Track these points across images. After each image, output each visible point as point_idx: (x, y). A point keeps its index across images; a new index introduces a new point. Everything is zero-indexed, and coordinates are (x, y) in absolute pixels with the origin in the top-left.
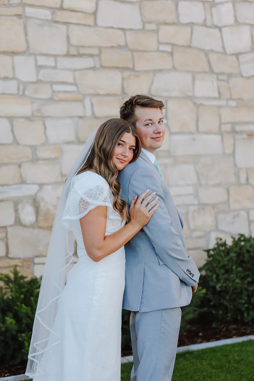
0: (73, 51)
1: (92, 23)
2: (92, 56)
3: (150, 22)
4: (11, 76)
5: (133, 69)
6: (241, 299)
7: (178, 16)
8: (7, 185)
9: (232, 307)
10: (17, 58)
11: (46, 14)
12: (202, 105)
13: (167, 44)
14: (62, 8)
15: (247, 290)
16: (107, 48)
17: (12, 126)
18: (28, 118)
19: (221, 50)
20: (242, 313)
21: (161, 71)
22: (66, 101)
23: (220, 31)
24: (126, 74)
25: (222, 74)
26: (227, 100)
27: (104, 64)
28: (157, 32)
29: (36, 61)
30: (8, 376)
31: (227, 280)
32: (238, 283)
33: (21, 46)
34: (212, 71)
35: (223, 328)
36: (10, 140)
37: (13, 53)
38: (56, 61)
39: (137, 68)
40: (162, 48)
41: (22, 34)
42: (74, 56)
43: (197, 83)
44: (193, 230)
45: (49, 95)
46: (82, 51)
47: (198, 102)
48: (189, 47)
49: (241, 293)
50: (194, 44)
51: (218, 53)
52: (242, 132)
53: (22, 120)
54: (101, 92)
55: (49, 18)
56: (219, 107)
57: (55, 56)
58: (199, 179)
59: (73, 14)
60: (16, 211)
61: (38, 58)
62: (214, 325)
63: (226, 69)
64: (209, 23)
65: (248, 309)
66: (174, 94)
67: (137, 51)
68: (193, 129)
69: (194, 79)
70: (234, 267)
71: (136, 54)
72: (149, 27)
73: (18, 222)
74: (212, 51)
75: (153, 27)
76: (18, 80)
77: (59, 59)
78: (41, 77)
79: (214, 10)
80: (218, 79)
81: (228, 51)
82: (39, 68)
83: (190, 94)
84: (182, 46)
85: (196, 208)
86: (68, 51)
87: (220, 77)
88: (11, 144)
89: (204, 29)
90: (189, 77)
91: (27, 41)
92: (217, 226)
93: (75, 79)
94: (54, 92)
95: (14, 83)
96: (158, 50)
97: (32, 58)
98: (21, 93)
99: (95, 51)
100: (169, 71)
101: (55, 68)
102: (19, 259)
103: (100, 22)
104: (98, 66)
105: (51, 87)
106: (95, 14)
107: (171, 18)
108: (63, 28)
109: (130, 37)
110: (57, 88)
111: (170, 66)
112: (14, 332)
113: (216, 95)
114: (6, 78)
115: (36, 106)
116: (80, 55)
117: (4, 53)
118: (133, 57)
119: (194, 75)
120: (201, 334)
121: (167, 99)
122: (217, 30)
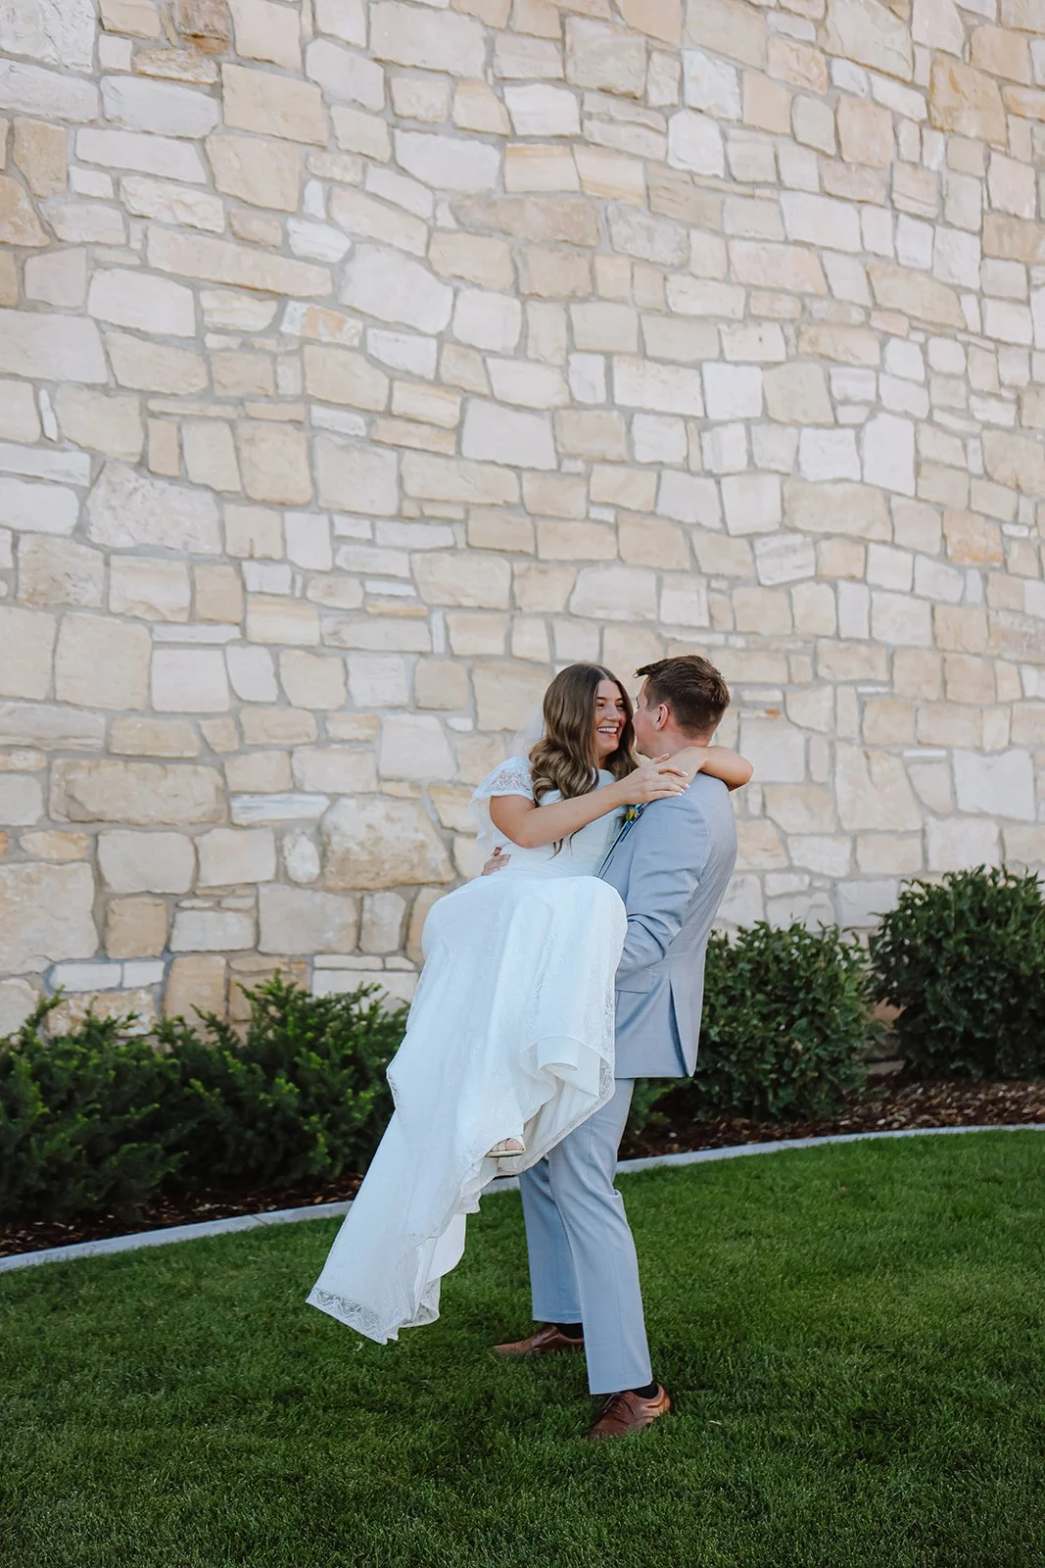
0: (410, 510)
1: (452, 453)
2: (449, 522)
3: (574, 457)
4: (277, 555)
5: (535, 557)
6: (763, 1061)
7: (631, 444)
8: (263, 793)
9: (743, 1078)
10: (291, 517)
11: (357, 424)
12: (674, 640)
13: (606, 505)
14: (388, 414)
15: (773, 1042)
16: (479, 505)
17: (277, 666)
18: (308, 649)
19: (718, 525)
20: (763, 1093)
21: (592, 563)
22: (394, 616)
23: (718, 483)
24: (520, 566)
25: (718, 576)
26: (727, 634)
27: (474, 542)
28: (586, 477)
29: (332, 524)
30: (275, 1210)
31: (732, 1019)
32: (755, 1027)
33: (301, 490)
34: (697, 570)
35: (720, 1123)
36: (271, 694)
37: (283, 506)
38: (373, 529)
39: (542, 556)
40: (595, 513)
41: (303, 462)
42: (411, 519)
43: (666, 593)
45: (357, 603)
46: (429, 511)
47: (667, 635)
48: (653, 514)
49: (762, 1049)
50: (663, 509)
51: (710, 530)
52: (755, 705)
53: (299, 653)
54: (466, 602)
55: (363, 433)
56: (711, 648)
57: (373, 518)
59: (411, 427)
60: (279, 850)
61: (337, 519)
62: (700, 1116)
63: (728, 567)
64: (694, 466)
65: (776, 1084)
66: (618, 615)
67: (543, 517)
69: (660, 584)
70: (748, 993)
71: (541, 524)
72: (569, 466)
73: (283, 875)
74: (699, 525)
75: (578, 466)
76: (292, 564)
77: (379, 524)
78: (340, 562)
79: (706, 436)
80: (709, 587)
81: (733, 529)
82: (338, 540)
83: (652, 616)
84: (638, 512)
86: (400, 509)
87: (714, 584)
88: (273, 704)
89: (686, 477)
90: (650, 581)
91: (314, 482)
93: (411, 571)
94: (366, 594)
95: (284, 572)
96: (587, 518)
97: (324, 519)
98: (298, 594)
99: (457, 513)
100: (608, 564)
101: (371, 543)
102: (282, 955)
104: (462, 545)
105: (362, 584)
106: (458, 430)
107: (618, 450)
108: (391, 456)
109: (530, 486)
110: (373, 587)
111: (611, 555)
112: (291, 1113)
113: (705, 622)
114: (267, 560)
115: (329, 624)
116: (425, 519)
117: (266, 503)
118: (535, 527)
119: (660, 574)
120: (673, 1135)
121: (603, 625)
122: (711, 482)
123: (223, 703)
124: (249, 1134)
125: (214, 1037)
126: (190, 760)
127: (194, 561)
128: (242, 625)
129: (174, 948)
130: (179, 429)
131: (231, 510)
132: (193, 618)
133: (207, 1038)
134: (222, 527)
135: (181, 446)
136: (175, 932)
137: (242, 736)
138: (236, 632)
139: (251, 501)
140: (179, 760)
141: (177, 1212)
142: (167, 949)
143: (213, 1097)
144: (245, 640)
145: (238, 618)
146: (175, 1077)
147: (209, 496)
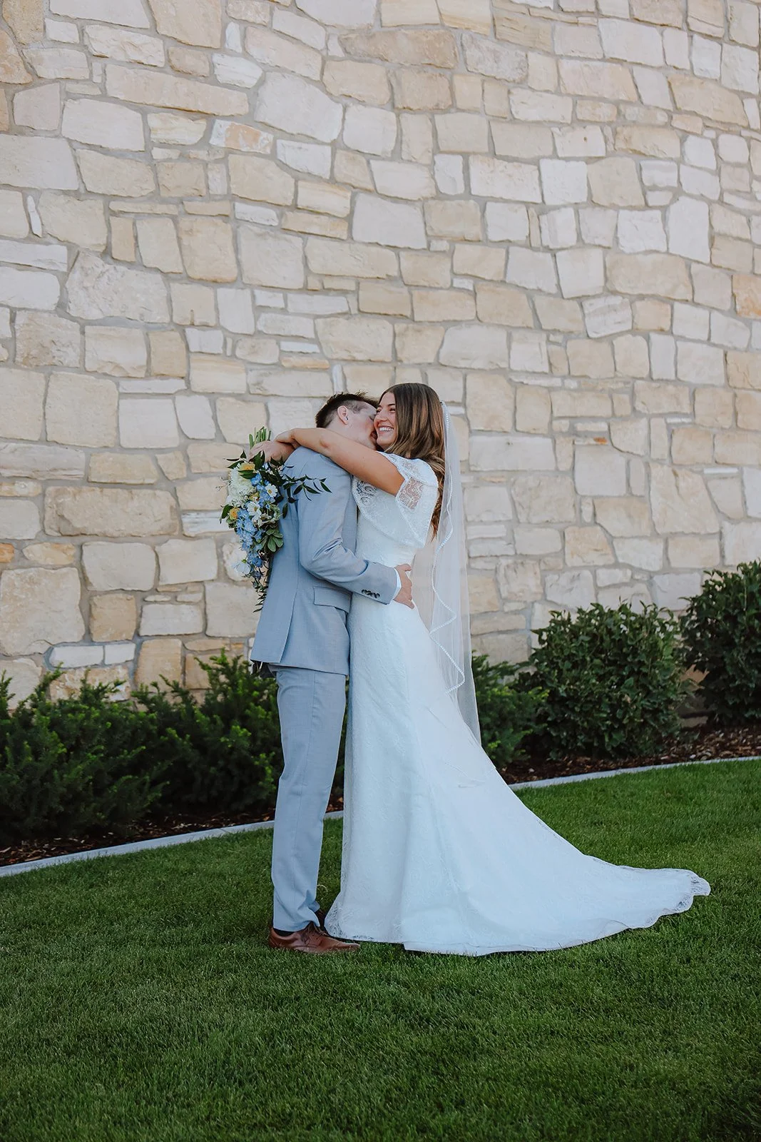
0: (314, 284)
1: (345, 235)
2: (344, 292)
3: (440, 238)
4: (212, 322)
5: (412, 319)
6: (600, 711)
7: (484, 227)
8: (206, 511)
9: (586, 724)
10: (222, 292)
11: (270, 216)
12: (522, 384)
13: (466, 276)
14: (295, 207)
15: (608, 696)
16: (368, 279)
17: (214, 409)
18: (238, 396)
19: (554, 290)
20: (601, 738)
21: (456, 323)
22: (303, 369)
23: (554, 256)
24: (400, 327)
25: (555, 331)
26: (564, 378)
27: (364, 308)
28: (451, 254)
29: (254, 297)
31: (577, 679)
32: (594, 685)
33: (229, 272)
34: (539, 327)
35: (568, 761)
36: (211, 433)
37: (216, 283)
38: (285, 299)
39: (416, 319)
40: (458, 283)
41: (230, 249)
42: (315, 291)
43: (514, 345)
44: (506, 600)
45: (275, 360)
46: (329, 284)
47: (516, 379)
48: (503, 282)
49: (600, 701)
50: (511, 278)
51: (549, 294)
52: (586, 435)
53: (231, 400)
54: (359, 356)
55: (275, 223)
56: (550, 389)
57: (285, 291)
58: (515, 512)
59: (313, 218)
60: (220, 556)
61: (257, 292)
62: (553, 756)
63: (563, 324)
64: (535, 243)
65: (611, 729)
66: (477, 365)
67: (418, 287)
68: (508, 426)
69: (509, 338)
70: (588, 659)
71: (415, 293)
72: (437, 245)
73: (223, 575)
74: (540, 291)
75: (443, 245)
76: (224, 329)
77: (291, 296)
78: (260, 328)
79: (544, 218)
80: (548, 341)
81: (567, 293)
82: (259, 309)
83: (504, 365)
84: (492, 281)
85: (510, 561)
86: (306, 283)
87: (552, 338)
88: (212, 440)
89: (529, 252)
90: (501, 336)
91: (238, 262)
92: (544, 594)
93: (316, 333)
94: (281, 351)
95: (218, 334)
96: (452, 287)
97: (247, 292)
98: (229, 353)
99: (351, 286)
100: (469, 323)
101: (284, 311)
102: (224, 638)
103: (357, 235)
104: (354, 311)
105: (278, 344)
106: (349, 218)
107: (474, 231)
108: (298, 241)
109: (407, 262)
110: (287, 346)
111: (472, 316)
113: (546, 369)
114: (205, 326)
115: (253, 377)
116: (326, 291)
117: (201, 281)
118: (411, 295)
119: (510, 331)
120: (532, 770)
121: (466, 373)
122: (549, 255)
123: (173, 439)
124: (213, 770)
125: (179, 700)
126: (150, 486)
127: (149, 328)
128: (186, 378)
129: (142, 633)
130: (134, 224)
131: (176, 287)
132: (149, 374)
133: (172, 700)
134: (170, 300)
135: (136, 238)
136: (143, 621)
137: (189, 466)
138: (181, 384)
139: (191, 280)
140: (141, 486)
141: (160, 830)
142: (137, 634)
143: (185, 743)
144: (189, 391)
145: (184, 373)
146: (154, 728)
147: (159, 276)
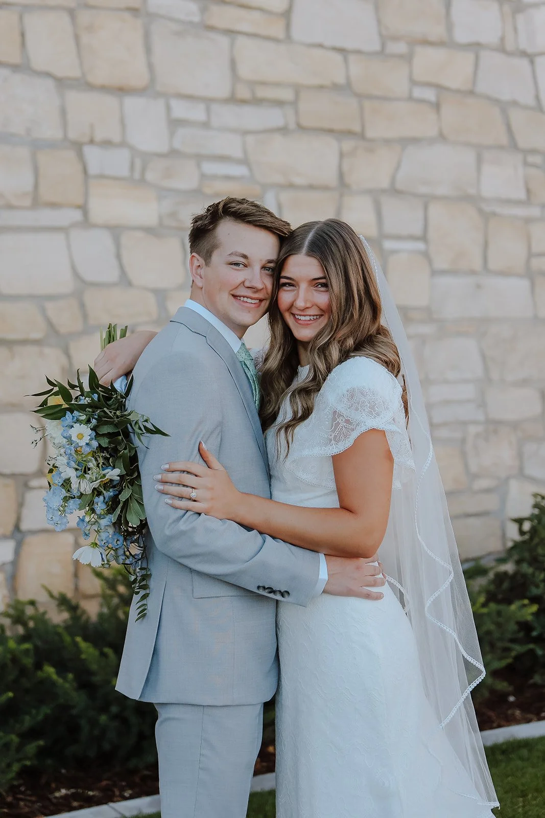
0: (243, 92)
1: (281, 35)
2: (279, 103)
3: (396, 39)
4: (116, 138)
5: (362, 136)
7: (450, 27)
10: (131, 103)
11: (190, 10)
12: (494, 214)
13: (428, 85)
16: (309, 87)
17: (118, 246)
18: (148, 230)
19: (531, 102)
21: (415, 141)
23: (532, 62)
24: (348, 145)
25: (534, 151)
26: (543, 207)
27: (305, 122)
28: (408, 58)
29: (168, 109)
33: (137, 74)
34: (513, 145)
36: (112, 275)
37: (121, 91)
38: (208, 111)
39: (370, 134)
40: (418, 93)
41: (140, 49)
42: (243, 102)
43: (485, 169)
44: (475, 477)
45: (194, 184)
46: (261, 93)
47: (487, 208)
48: (471, 93)
50: (481, 88)
51: (526, 108)
53: (139, 234)
54: (298, 181)
55: (196, 19)
56: (528, 221)
57: (208, 101)
58: (486, 369)
59: (243, 13)
61: (174, 103)
62: (536, 679)
63: (542, 143)
64: (510, 45)
66: (441, 191)
67: (370, 97)
68: (477, 264)
69: (479, 161)
71: (367, 105)
72: (393, 48)
74: (515, 103)
75: (401, 48)
76: (132, 148)
77: (215, 107)
78: (177, 145)
79: (520, 18)
80: (526, 164)
82: (175, 124)
83: (472, 191)
84: (458, 91)
85: (480, 429)
86: (233, 93)
87: (531, 159)
88: (114, 285)
89: (502, 57)
90: (469, 157)
91: (151, 67)
92: (521, 469)
93: (245, 152)
94: (203, 176)
95: (124, 155)
96: (410, 98)
97: (161, 103)
98: (137, 175)
99: (287, 95)
100: (431, 141)
101: (206, 125)
103: (296, 34)
104: (292, 126)
105: (199, 166)
106: (287, 15)
107: (437, 31)
108: (224, 41)
109: (356, 68)
110: (210, 168)
111: (434, 133)
113: (522, 195)
114: (107, 144)
115: (166, 206)
116: (257, 102)
117: (104, 89)
118: (362, 109)
119: (480, 151)
120: (512, 699)
121: (427, 201)
122: (524, 63)
123: (64, 283)
124: (103, 718)
125: (66, 615)
126: (36, 342)
127: (37, 146)
128: (84, 208)
129: (24, 526)
130: (21, 18)
131: (73, 97)
132: (37, 202)
133: (58, 617)
134: (63, 112)
135: (23, 35)
136: (25, 512)
137: (85, 316)
138: (77, 215)
139: (90, 87)
140: (24, 342)
141: (33, 799)
142: (17, 527)
143: (65, 684)
144: (86, 223)
145: (80, 201)
146: (28, 661)
147: (50, 83)
